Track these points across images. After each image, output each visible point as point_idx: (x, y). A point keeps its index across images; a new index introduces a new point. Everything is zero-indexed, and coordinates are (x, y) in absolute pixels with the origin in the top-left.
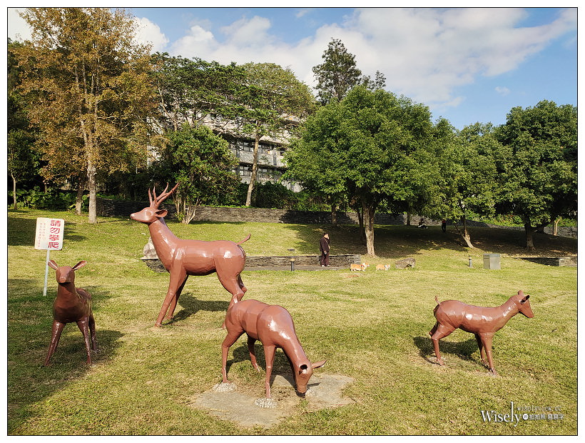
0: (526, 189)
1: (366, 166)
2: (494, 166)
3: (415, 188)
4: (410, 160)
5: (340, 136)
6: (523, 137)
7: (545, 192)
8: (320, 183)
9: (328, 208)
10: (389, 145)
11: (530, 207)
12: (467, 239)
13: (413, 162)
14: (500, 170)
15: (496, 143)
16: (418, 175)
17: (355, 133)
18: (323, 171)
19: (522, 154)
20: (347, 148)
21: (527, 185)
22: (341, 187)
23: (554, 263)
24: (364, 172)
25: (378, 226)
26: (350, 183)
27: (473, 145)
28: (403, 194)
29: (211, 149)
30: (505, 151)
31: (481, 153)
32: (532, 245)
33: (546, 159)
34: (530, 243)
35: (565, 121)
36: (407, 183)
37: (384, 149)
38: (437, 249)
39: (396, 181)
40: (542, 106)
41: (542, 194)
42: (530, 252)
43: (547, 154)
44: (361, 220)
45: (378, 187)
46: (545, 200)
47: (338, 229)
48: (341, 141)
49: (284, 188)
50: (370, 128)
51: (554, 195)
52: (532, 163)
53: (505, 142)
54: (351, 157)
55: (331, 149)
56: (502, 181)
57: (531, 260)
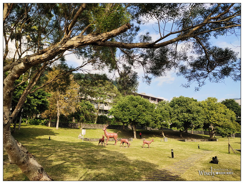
0: (177, 120)
1: (134, 116)
2: (168, 114)
3: (146, 121)
4: (144, 114)
5: (128, 108)
6: (176, 106)
7: (182, 121)
8: (123, 119)
9: (121, 124)
10: (139, 110)
11: (178, 125)
12: (163, 134)
13: (145, 114)
14: (171, 115)
15: (169, 107)
16: (147, 118)
17: (131, 108)
18: (124, 117)
19: (176, 110)
20: (129, 111)
21: (177, 119)
22: (128, 120)
23: (184, 141)
24: (133, 117)
25: (137, 130)
26: (130, 120)
27: (163, 107)
28: (143, 122)
29: (90, 108)
30: (172, 109)
31: (166, 109)
32: (182, 136)
33: (182, 112)
34: (181, 136)
35: (187, 102)
36: (144, 120)
37: (138, 111)
38: (155, 137)
39: (141, 119)
40: (180, 97)
41: (181, 121)
42: (181, 138)
43: (182, 111)
44: (132, 128)
45: (137, 120)
46: (182, 123)
47: (125, 131)
48: (128, 109)
49: (107, 117)
50: (135, 106)
51: (184, 122)
52: (179, 113)
53: (172, 106)
54: (130, 113)
55: (125, 111)
56: (171, 118)
57: (179, 140)
